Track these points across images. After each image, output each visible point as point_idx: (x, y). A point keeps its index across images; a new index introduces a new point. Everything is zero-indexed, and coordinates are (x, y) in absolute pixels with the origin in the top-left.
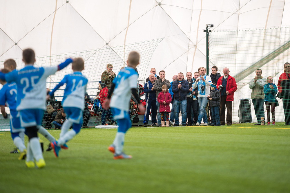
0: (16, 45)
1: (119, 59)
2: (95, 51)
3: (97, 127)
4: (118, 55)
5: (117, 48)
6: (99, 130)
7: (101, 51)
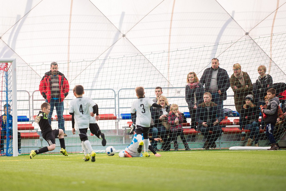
0: (125, 37)
1: (263, 54)
2: (230, 45)
3: (231, 148)
4: (262, 49)
5: (261, 40)
6: (234, 153)
7: (238, 44)
